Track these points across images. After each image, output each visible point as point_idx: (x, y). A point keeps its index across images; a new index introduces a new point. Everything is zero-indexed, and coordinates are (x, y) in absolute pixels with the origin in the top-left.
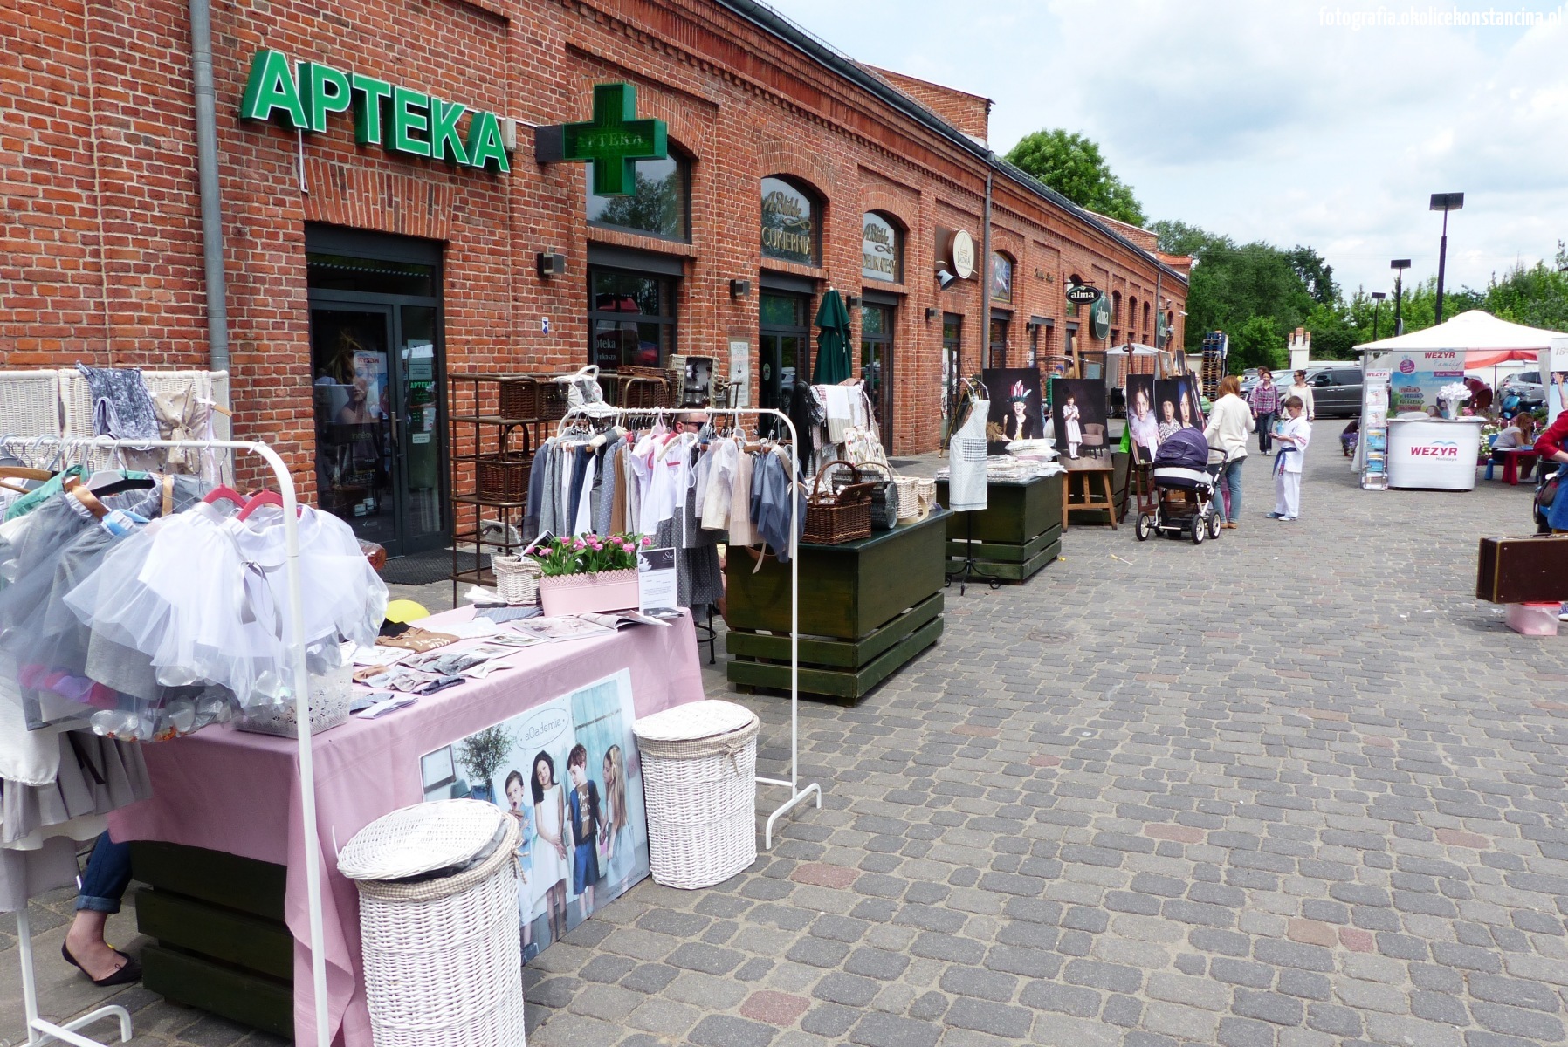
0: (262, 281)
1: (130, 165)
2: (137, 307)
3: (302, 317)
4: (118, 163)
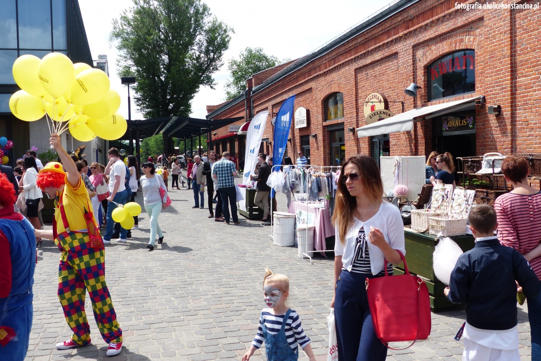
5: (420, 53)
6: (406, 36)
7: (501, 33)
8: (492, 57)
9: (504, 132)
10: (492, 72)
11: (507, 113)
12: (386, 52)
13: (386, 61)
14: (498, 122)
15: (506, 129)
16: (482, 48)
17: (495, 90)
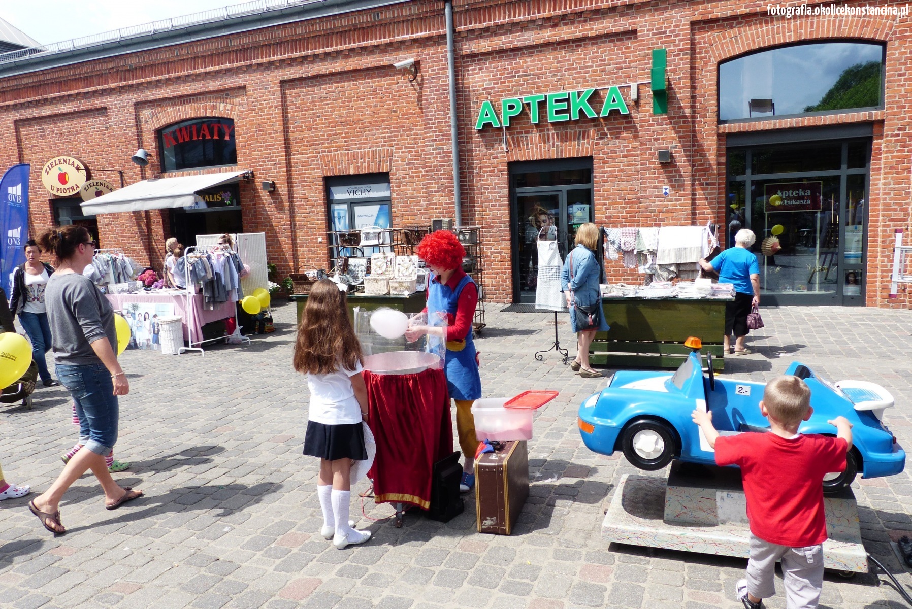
0: (487, 189)
1: (434, 158)
2: (435, 204)
3: (506, 201)
4: (430, 158)
5: (146, 113)
6: (121, 90)
7: (271, 107)
8: (260, 131)
9: (280, 208)
10: (261, 146)
11: (283, 189)
12: (84, 105)
13: (82, 116)
14: (272, 199)
15: (283, 206)
16: (243, 119)
17: (266, 165)
